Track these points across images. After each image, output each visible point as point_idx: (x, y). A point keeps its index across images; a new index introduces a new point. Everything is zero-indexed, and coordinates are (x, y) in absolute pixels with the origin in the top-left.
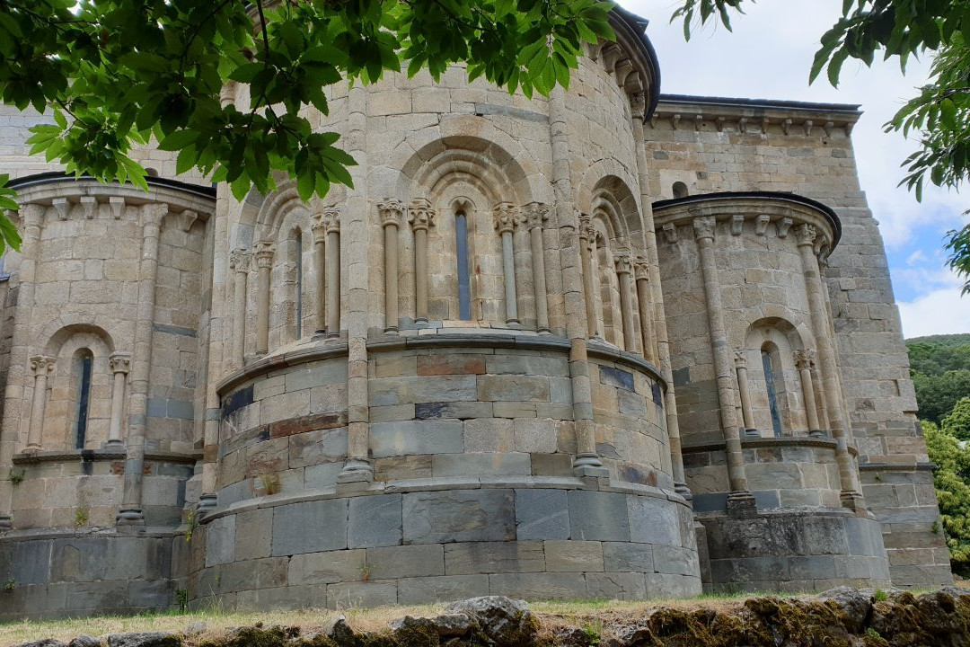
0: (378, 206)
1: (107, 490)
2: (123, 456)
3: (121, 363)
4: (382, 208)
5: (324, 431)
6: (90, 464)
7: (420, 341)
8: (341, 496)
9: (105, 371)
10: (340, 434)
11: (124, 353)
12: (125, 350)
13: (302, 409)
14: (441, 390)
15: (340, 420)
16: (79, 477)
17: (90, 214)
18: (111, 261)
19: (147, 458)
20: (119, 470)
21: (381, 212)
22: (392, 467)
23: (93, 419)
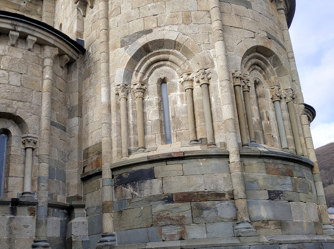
0: (233, 74)
1: (26, 227)
2: (36, 204)
3: (32, 142)
4: (235, 75)
5: (216, 202)
6: (16, 209)
7: (267, 154)
8: (243, 244)
9: (19, 146)
10: (228, 205)
11: (35, 136)
12: (35, 134)
13: (199, 187)
14: (278, 184)
15: (227, 196)
16: (8, 217)
17: (14, 42)
18: (26, 75)
19: (50, 206)
20: (32, 213)
21: (233, 77)
22: (262, 227)
23: (11, 176)
